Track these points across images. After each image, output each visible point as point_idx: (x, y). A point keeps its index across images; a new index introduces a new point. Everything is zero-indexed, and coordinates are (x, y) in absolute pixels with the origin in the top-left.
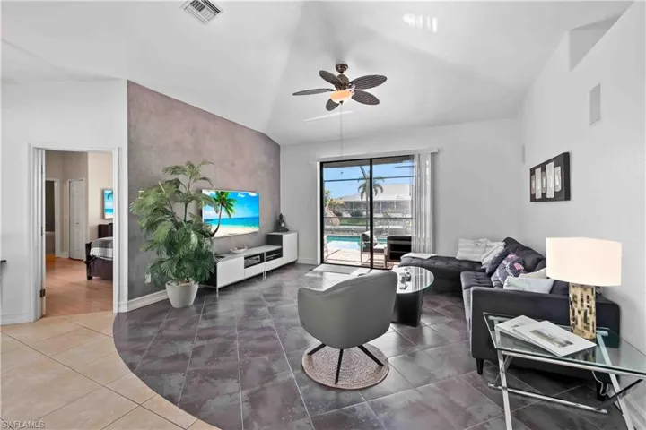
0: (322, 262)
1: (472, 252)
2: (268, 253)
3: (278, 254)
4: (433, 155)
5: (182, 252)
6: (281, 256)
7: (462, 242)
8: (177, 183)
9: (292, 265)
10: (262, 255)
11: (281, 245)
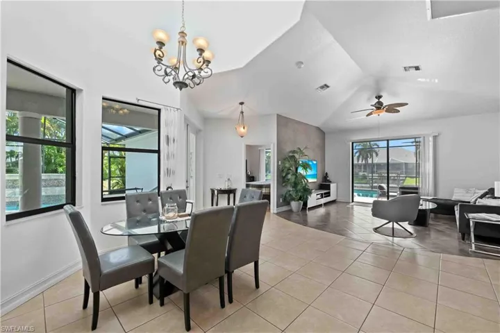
0: (353, 201)
1: (463, 196)
2: (325, 194)
3: (328, 195)
4: (435, 138)
5: (299, 187)
6: (329, 196)
7: (456, 190)
8: (294, 156)
9: (334, 202)
10: (322, 194)
11: (330, 189)
